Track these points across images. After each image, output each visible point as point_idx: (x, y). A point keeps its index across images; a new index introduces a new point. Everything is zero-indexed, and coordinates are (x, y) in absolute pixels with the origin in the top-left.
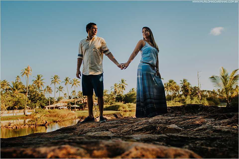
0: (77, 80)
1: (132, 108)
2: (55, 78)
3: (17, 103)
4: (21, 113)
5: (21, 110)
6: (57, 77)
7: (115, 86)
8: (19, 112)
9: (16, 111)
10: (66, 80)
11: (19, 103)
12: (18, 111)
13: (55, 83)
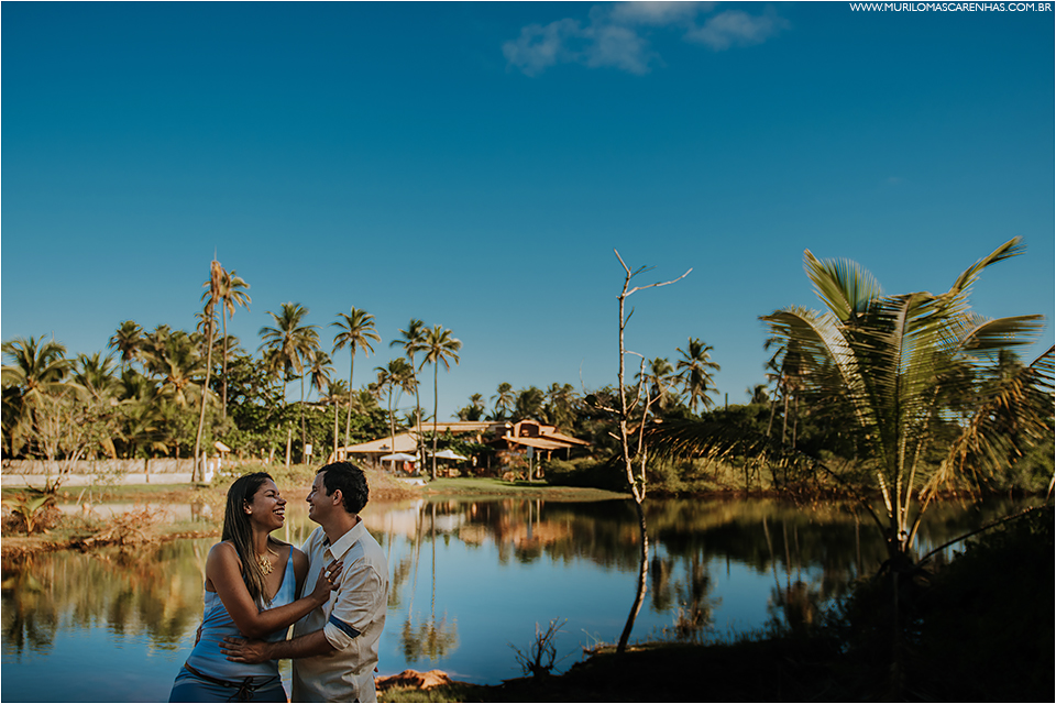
0: (447, 337)
1: (696, 484)
2: (351, 323)
3: (165, 430)
4: (184, 471)
5: (186, 460)
6: (364, 320)
7: (655, 370)
8: (177, 468)
9: (158, 464)
10: (412, 333)
11: (175, 430)
12: (171, 463)
13: (353, 344)
